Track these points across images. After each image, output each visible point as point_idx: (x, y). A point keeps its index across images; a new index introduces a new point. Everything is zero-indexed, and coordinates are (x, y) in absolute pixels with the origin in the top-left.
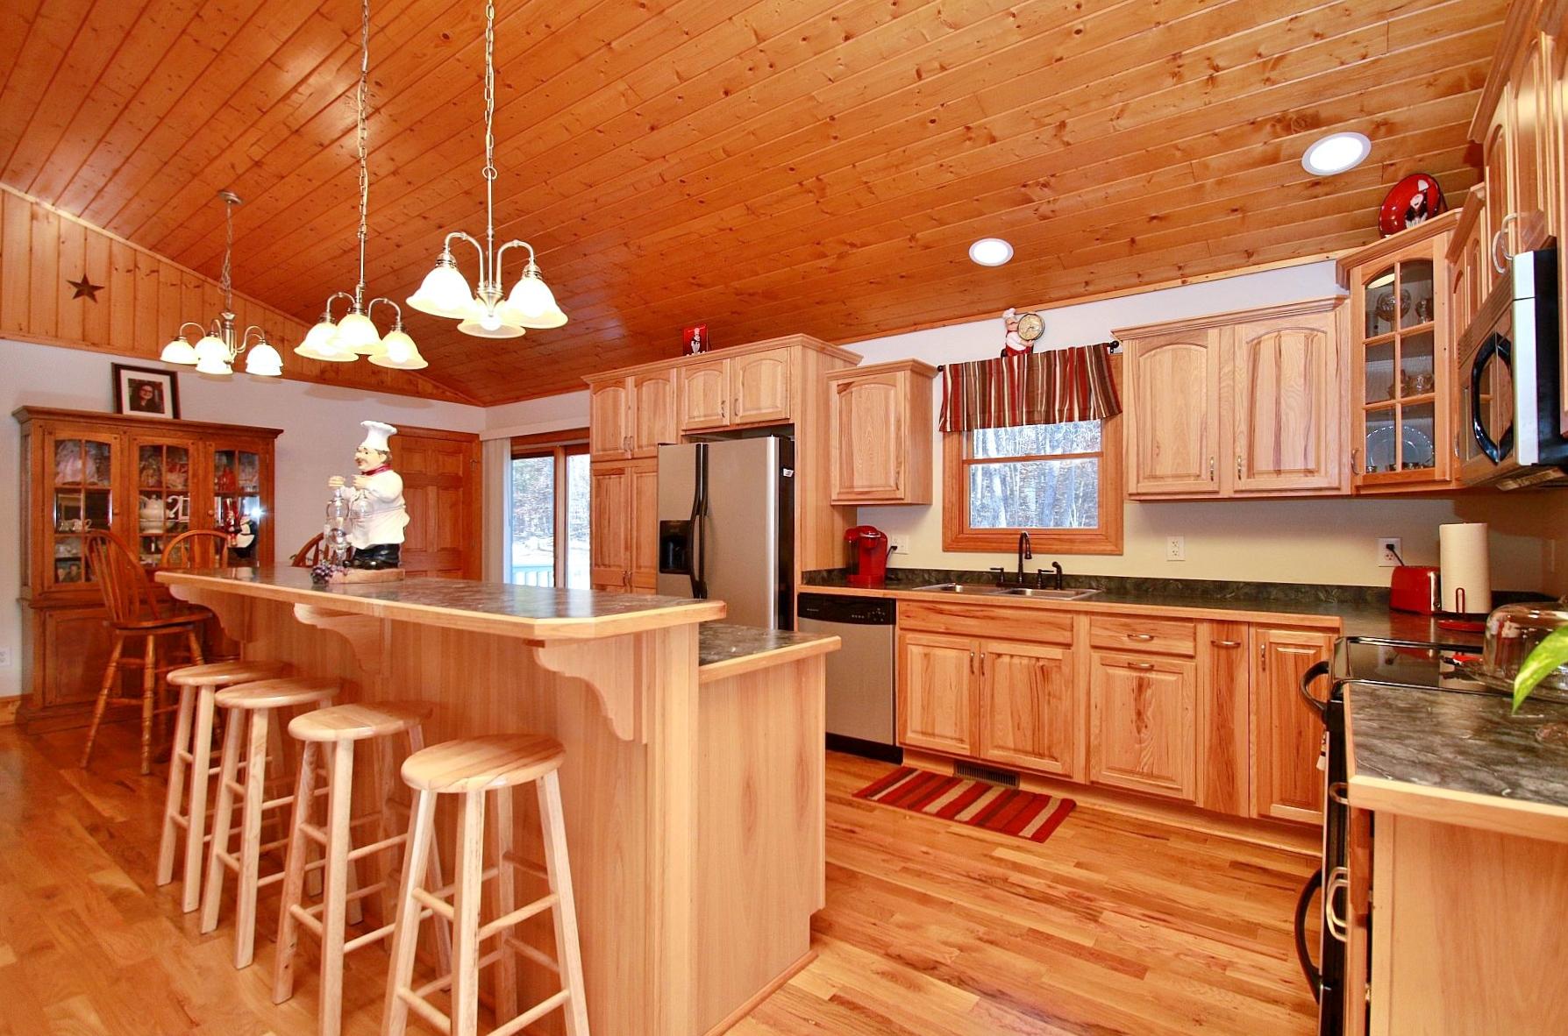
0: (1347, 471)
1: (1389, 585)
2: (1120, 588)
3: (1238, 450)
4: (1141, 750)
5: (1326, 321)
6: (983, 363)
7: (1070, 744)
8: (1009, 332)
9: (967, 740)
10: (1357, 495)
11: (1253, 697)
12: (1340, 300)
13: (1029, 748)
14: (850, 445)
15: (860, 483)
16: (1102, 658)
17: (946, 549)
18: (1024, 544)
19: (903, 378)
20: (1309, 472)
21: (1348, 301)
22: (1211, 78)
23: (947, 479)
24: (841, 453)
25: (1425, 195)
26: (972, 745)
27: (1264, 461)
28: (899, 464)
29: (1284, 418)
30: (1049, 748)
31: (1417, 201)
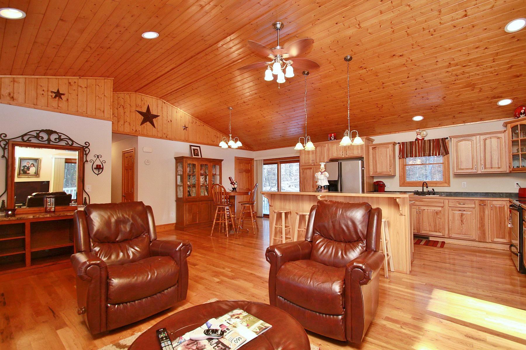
0: (508, 167)
1: (518, 192)
2: (449, 194)
3: (482, 163)
4: (462, 229)
5: (502, 135)
6: (411, 142)
7: (444, 229)
8: (417, 135)
9: (416, 229)
10: (510, 172)
11: (489, 216)
12: (505, 131)
13: (433, 230)
14: (376, 161)
15: (379, 171)
16: (452, 209)
17: (400, 186)
18: (425, 184)
19: (391, 146)
20: (499, 168)
21: (507, 131)
22: (480, 91)
23: (400, 169)
24: (373, 164)
25: (525, 110)
26: (417, 230)
27: (488, 165)
28: (390, 166)
29: (493, 156)
30: (439, 230)
31: (522, 111)
